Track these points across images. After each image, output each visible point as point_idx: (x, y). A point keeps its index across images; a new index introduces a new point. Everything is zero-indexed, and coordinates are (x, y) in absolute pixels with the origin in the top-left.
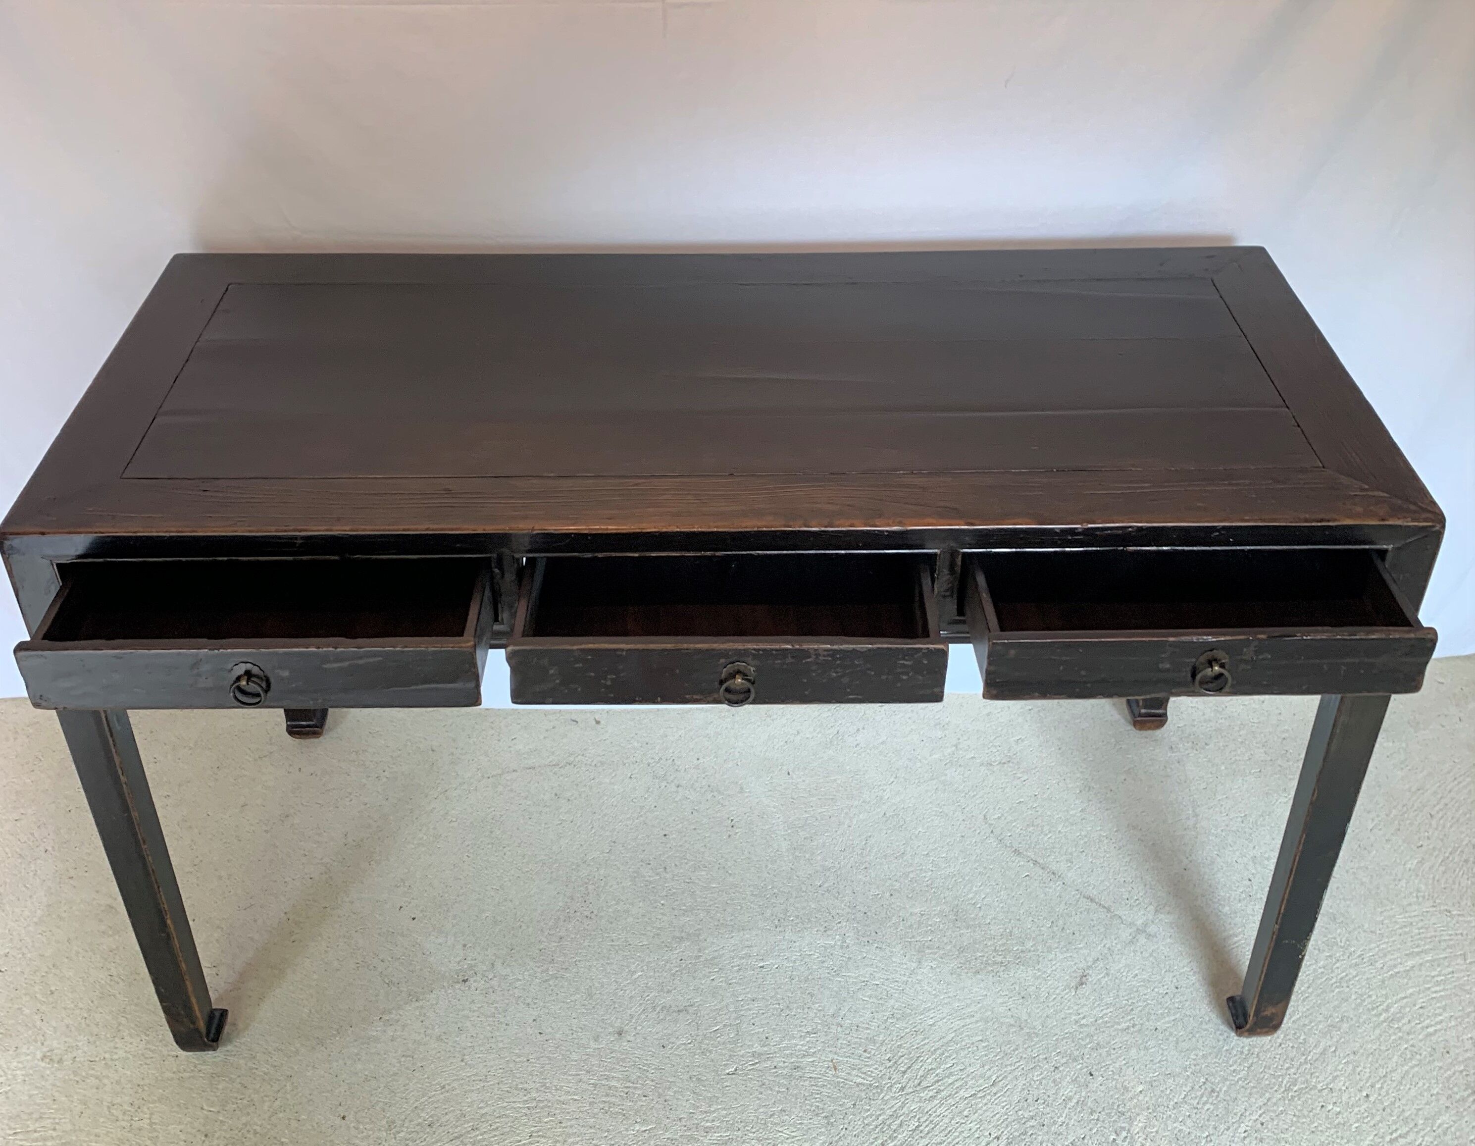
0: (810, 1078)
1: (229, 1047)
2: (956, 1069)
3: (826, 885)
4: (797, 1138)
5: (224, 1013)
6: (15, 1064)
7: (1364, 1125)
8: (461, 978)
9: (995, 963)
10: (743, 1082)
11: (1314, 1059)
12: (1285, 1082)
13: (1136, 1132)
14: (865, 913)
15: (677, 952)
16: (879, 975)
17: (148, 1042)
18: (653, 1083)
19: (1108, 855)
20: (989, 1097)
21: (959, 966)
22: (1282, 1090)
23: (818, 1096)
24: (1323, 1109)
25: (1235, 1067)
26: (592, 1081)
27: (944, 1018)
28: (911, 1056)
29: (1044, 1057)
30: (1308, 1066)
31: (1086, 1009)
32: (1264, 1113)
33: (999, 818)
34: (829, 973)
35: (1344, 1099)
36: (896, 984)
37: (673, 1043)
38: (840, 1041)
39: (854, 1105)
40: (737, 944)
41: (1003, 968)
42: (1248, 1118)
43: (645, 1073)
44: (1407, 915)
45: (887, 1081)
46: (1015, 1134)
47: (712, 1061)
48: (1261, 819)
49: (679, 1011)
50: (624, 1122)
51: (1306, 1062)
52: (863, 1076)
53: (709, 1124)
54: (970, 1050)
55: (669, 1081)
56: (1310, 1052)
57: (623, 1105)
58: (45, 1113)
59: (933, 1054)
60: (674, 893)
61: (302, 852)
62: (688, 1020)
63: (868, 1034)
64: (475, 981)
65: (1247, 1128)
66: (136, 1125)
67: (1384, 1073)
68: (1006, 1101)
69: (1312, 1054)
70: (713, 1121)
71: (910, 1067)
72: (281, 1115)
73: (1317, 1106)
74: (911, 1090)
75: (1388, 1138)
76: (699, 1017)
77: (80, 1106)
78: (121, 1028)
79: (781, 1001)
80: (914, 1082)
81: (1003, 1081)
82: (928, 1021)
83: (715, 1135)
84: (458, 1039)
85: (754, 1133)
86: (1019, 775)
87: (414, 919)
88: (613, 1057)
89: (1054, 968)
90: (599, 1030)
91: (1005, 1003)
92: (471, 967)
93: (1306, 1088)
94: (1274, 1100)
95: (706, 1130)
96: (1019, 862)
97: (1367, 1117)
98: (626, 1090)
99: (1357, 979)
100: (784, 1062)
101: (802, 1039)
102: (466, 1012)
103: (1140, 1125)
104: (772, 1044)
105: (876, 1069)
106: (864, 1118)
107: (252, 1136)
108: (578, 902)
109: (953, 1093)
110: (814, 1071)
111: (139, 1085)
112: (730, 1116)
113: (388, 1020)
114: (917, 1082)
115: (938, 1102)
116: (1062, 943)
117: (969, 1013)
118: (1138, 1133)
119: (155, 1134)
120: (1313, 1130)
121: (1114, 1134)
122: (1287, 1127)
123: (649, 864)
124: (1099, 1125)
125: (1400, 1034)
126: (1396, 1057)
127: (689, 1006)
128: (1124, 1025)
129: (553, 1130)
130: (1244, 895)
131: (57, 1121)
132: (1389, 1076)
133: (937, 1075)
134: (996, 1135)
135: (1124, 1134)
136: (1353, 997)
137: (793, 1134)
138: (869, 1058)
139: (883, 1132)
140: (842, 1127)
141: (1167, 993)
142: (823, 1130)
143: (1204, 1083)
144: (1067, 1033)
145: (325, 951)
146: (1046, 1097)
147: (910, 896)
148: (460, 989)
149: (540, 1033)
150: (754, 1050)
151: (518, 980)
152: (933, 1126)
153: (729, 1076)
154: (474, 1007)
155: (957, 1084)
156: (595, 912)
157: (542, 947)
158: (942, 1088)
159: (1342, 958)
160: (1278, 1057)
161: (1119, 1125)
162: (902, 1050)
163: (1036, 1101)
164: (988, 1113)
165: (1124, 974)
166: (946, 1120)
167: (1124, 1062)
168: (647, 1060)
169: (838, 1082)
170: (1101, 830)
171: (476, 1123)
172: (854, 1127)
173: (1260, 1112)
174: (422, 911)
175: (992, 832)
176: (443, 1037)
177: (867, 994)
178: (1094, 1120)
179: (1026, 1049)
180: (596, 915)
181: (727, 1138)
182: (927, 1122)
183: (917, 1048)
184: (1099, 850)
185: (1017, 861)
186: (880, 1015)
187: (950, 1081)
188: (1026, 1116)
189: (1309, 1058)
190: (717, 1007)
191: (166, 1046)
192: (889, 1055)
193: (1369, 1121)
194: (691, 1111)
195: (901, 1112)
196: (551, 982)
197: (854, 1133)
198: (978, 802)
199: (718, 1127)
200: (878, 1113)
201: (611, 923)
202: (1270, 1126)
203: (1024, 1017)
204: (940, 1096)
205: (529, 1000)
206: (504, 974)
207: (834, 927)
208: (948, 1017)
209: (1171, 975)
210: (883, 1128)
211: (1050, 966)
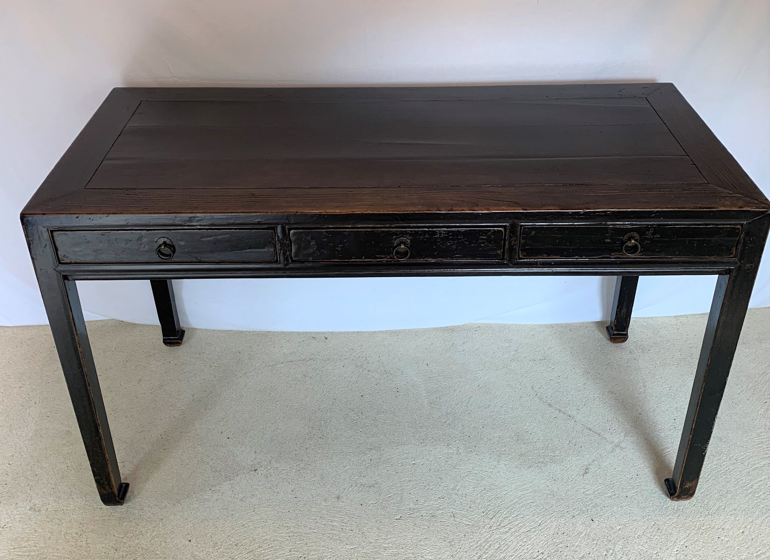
0: (441, 521)
1: (129, 504)
2: (519, 517)
3: (448, 422)
4: (434, 553)
5: (127, 485)
6: (15, 512)
7: (742, 548)
8: (253, 469)
9: (539, 462)
10: (404, 523)
11: (713, 513)
12: (697, 525)
13: (617, 550)
14: (469, 436)
15: (369, 456)
16: (477, 468)
17: (86, 501)
18: (356, 524)
19: (598, 407)
20: (537, 532)
21: (520, 463)
22: (697, 529)
23: (445, 531)
24: (719, 539)
25: (670, 517)
26: (323, 523)
27: (512, 491)
28: (495, 510)
29: (567, 511)
30: (710, 516)
31: (588, 486)
32: (687, 541)
33: (540, 388)
34: (450, 467)
35: (730, 534)
36: (486, 473)
37: (367, 503)
38: (456, 503)
39: (465, 535)
40: (401, 452)
41: (543, 465)
42: (678, 544)
43: (351, 518)
44: (760, 438)
45: (482, 523)
46: (552, 551)
47: (388, 512)
48: (680, 388)
49: (370, 486)
50: (341, 544)
51: (708, 515)
52: (469, 520)
53: (386, 545)
54: (527, 507)
55: (364, 523)
56: (710, 509)
57: (340, 535)
58: (30, 538)
59: (506, 509)
60: (367, 425)
61: (170, 404)
62: (374, 491)
63: (472, 499)
64: (261, 470)
65: (678, 549)
66: (79, 544)
67: (752, 520)
68: (546, 534)
69: (712, 510)
70: (389, 544)
71: (494, 516)
72: (156, 539)
73: (716, 538)
74: (495, 528)
75: (755, 555)
76: (381, 489)
77: (49, 534)
78: (72, 494)
79: (425, 482)
80: (496, 524)
81: (545, 523)
82: (503, 492)
83: (390, 551)
84: (251, 500)
85: (411, 550)
86: (550, 366)
87: (228, 438)
88: (334, 510)
89: (571, 465)
90: (327, 496)
91: (545, 483)
92: (259, 463)
93: (709, 528)
94: (692, 534)
95: (385, 548)
96: (551, 410)
97: (743, 543)
98: (342, 527)
99: (735, 471)
100: (427, 513)
101: (436, 501)
102: (256, 487)
103: (620, 547)
104: (420, 504)
105: (476, 517)
106: (470, 543)
107: (141, 550)
108: (316, 430)
109: (518, 529)
110: (442, 518)
111: (81, 523)
112: (398, 541)
113: (214, 490)
114: (498, 523)
115: (510, 534)
116: (575, 452)
117: (526, 488)
118: (619, 551)
119: (89, 549)
120: (714, 550)
121: (605, 551)
122: (700, 548)
123: (354, 411)
124: (597, 547)
125: (759, 500)
126: (758, 512)
127: (375, 484)
128: (609, 494)
129: (302, 548)
130: (672, 427)
131: (37, 542)
132: (754, 522)
133: (509, 520)
134: (541, 552)
135: (611, 551)
136: (733, 480)
137: (432, 551)
138: (472, 511)
139: (481, 550)
140: (458, 547)
141: (632, 478)
142: (448, 548)
143: (654, 525)
144: (578, 499)
145: (182, 454)
146: (568, 532)
147: (493, 427)
148: (253, 474)
149: (296, 497)
150: (410, 507)
151: (284, 470)
152: (507, 547)
153: (397, 520)
154: (260, 483)
155: (520, 525)
156: (325, 435)
157: (296, 453)
158: (512, 527)
159: (726, 460)
160: (693, 511)
161: (608, 546)
162: (490, 507)
163: (563, 534)
164: (537, 540)
165: (609, 468)
166: (515, 544)
167: (610, 514)
168: (353, 512)
169: (456, 524)
170: (594, 394)
171: (261, 544)
172: (465, 547)
173: (685, 540)
174: (233, 434)
175: (536, 395)
176: (244, 499)
177: (471, 478)
178: (594, 544)
179: (557, 507)
180: (325, 437)
181: (396, 553)
182: (504, 545)
183: (498, 506)
184: (594, 404)
185: (550, 410)
186: (478, 489)
187: (516, 523)
188: (558, 542)
189: (711, 512)
190: (390, 485)
191: (96, 503)
192: (483, 510)
193: (745, 545)
194: (377, 538)
195: (490, 540)
196: (301, 471)
197: (465, 550)
198: (529, 379)
199: (391, 547)
200: (478, 540)
201: (333, 441)
202: (690, 548)
203: (556, 490)
204: (511, 531)
205: (290, 480)
206: (277, 467)
207: (452, 443)
208: (515, 490)
209: (634, 468)
210: (480, 548)
211: (569, 464)
